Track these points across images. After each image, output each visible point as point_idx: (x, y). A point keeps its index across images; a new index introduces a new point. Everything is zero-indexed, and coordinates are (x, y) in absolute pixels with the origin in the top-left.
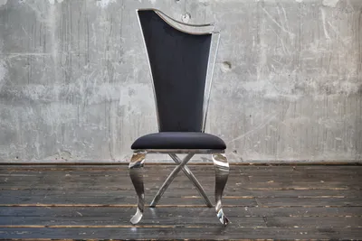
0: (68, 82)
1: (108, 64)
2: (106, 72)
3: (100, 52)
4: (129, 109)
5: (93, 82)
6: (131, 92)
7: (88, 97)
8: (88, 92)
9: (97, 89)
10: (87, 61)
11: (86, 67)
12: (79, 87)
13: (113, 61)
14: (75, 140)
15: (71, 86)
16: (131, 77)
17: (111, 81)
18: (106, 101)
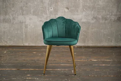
0: (6, 15)
1: (21, 8)
2: (21, 11)
3: (18, 4)
4: (30, 25)
5: (16, 15)
6: (30, 19)
7: (14, 21)
8: (14, 19)
9: (17, 18)
10: (13, 7)
11: (13, 9)
12: (10, 17)
13: (23, 7)
14: (9, 37)
15: (7, 16)
16: (30, 13)
17: (23, 15)
18: (20, 22)
